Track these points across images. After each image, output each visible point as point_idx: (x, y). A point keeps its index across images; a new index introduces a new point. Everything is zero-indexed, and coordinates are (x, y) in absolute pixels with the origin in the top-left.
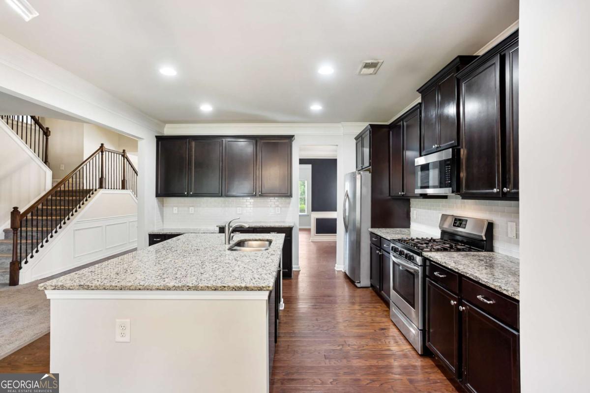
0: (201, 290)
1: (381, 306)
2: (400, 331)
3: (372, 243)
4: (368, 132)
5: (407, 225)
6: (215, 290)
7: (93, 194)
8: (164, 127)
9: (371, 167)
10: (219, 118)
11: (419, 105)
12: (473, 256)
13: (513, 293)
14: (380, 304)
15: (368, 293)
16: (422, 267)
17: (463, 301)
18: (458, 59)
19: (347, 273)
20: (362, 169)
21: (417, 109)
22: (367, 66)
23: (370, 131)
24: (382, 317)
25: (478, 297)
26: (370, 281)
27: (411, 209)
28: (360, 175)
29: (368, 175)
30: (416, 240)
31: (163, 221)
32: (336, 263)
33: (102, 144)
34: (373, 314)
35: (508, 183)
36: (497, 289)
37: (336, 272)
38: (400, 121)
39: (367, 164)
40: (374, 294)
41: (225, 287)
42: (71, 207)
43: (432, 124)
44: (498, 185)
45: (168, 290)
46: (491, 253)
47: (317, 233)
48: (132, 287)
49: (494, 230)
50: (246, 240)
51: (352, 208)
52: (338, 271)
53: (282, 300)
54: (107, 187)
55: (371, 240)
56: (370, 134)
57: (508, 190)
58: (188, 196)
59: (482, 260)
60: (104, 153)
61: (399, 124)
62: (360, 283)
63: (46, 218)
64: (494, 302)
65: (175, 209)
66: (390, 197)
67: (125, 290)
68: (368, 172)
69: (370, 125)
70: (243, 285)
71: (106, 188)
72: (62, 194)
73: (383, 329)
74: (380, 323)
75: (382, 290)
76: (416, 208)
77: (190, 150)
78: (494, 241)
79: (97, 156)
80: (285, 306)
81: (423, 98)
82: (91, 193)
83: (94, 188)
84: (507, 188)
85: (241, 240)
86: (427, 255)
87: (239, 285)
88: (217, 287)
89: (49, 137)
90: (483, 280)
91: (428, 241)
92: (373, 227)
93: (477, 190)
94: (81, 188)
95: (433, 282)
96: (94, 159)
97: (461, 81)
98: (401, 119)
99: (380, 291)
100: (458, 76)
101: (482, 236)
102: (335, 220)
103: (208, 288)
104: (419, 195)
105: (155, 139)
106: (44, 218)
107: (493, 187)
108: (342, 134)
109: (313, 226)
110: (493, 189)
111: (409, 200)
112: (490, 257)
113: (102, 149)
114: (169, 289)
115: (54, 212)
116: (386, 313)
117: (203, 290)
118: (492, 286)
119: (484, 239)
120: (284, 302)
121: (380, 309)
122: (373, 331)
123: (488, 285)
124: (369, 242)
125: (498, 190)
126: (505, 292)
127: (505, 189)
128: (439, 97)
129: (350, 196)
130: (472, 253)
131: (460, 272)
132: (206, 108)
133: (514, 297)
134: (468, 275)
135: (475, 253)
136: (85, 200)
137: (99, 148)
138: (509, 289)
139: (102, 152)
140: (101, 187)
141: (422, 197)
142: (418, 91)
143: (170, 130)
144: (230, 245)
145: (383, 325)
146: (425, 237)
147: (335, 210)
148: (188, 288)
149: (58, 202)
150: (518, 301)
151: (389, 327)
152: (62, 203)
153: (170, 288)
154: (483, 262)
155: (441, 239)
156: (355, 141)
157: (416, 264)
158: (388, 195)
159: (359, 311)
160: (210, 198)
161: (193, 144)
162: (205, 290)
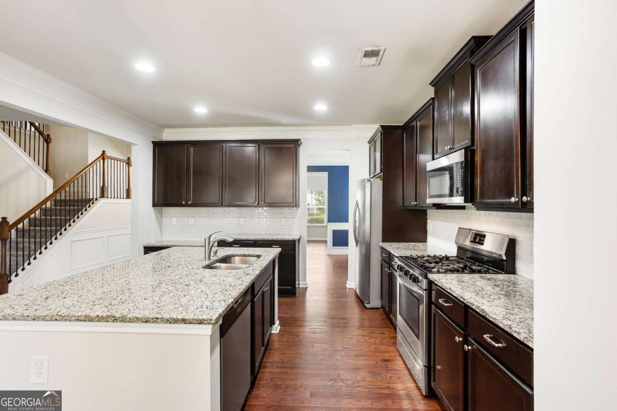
0: (129, 322)
1: (389, 331)
2: (405, 364)
3: (383, 260)
4: (379, 134)
5: (424, 240)
6: (146, 322)
7: (93, 203)
8: (163, 131)
9: (382, 174)
10: (214, 121)
11: (432, 101)
12: (488, 279)
13: (526, 338)
14: (388, 329)
15: (378, 316)
16: (427, 291)
17: (469, 338)
18: (472, 42)
19: (358, 291)
20: (375, 176)
21: (430, 105)
22: (368, 54)
23: (381, 133)
24: (388, 345)
25: (485, 336)
26: (381, 302)
27: (429, 221)
28: (370, 183)
29: (379, 184)
30: (426, 258)
31: (161, 233)
32: (347, 280)
33: (104, 152)
34: (378, 342)
35: (528, 191)
36: (506, 330)
37: (347, 290)
38: (413, 121)
39: (378, 170)
40: (384, 316)
41: (157, 318)
42: (68, 218)
43: (445, 122)
44: (517, 193)
45: (89, 321)
46: (512, 276)
47: (333, 246)
48: (48, 317)
49: (516, 247)
50: (233, 256)
51: (362, 219)
52: (349, 288)
53: (277, 322)
54: (109, 196)
55: (382, 256)
56: (381, 136)
57: (529, 199)
58: (186, 205)
59: (498, 286)
60: (106, 161)
61: (412, 124)
62: (369, 303)
63: (44, 228)
64: (504, 345)
65: (174, 219)
66: (403, 208)
67: (38, 320)
68: (379, 179)
69: (381, 126)
70: (180, 317)
71: (108, 198)
72: (63, 204)
73: (387, 361)
74: (385, 352)
75: (391, 313)
76: (433, 220)
77: (188, 156)
78: (516, 261)
79: (98, 164)
80: (280, 328)
81: (436, 92)
82: (91, 203)
83: (95, 197)
84: (527, 197)
85: (227, 256)
86: (432, 278)
87: (175, 317)
88: (149, 318)
89: (50, 145)
90: (491, 315)
91: (440, 259)
92: (384, 241)
93: (493, 199)
94: (80, 198)
95: (438, 310)
96: (95, 166)
97: (475, 68)
98: (415, 118)
99: (389, 314)
100: (472, 62)
101: (501, 255)
102: (347, 232)
103: (138, 320)
104: (431, 205)
105: (152, 145)
106: (43, 228)
107: (511, 195)
108: (354, 138)
109: (330, 239)
110: (510, 198)
111: (426, 210)
112: (509, 282)
113: (103, 156)
114: (91, 320)
115: (53, 223)
116: (393, 341)
117: (132, 322)
118: (501, 325)
119: (504, 258)
120: (280, 324)
121: (387, 336)
122: (375, 362)
123: (496, 323)
124: (381, 258)
125: (517, 199)
126: (515, 335)
127: (525, 198)
128: (452, 94)
129: (360, 206)
130: (488, 276)
131: (465, 302)
132: (201, 110)
133: (527, 343)
134: (474, 307)
135: (492, 276)
136: (84, 210)
137: (100, 155)
138: (521, 331)
139: (104, 159)
140: (102, 196)
141: (435, 208)
142: (430, 84)
143: (168, 135)
144: (210, 262)
145: (386, 356)
146: (438, 254)
147: (347, 221)
148: (113, 319)
149: (57, 212)
150: (532, 350)
151: (393, 358)
152: (63, 213)
153: (92, 318)
154: (498, 289)
155: (457, 256)
156: (368, 145)
157: (421, 288)
158: (402, 205)
159: (362, 337)
160: (211, 208)
161: (192, 149)
162: (134, 322)
